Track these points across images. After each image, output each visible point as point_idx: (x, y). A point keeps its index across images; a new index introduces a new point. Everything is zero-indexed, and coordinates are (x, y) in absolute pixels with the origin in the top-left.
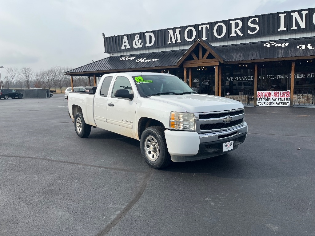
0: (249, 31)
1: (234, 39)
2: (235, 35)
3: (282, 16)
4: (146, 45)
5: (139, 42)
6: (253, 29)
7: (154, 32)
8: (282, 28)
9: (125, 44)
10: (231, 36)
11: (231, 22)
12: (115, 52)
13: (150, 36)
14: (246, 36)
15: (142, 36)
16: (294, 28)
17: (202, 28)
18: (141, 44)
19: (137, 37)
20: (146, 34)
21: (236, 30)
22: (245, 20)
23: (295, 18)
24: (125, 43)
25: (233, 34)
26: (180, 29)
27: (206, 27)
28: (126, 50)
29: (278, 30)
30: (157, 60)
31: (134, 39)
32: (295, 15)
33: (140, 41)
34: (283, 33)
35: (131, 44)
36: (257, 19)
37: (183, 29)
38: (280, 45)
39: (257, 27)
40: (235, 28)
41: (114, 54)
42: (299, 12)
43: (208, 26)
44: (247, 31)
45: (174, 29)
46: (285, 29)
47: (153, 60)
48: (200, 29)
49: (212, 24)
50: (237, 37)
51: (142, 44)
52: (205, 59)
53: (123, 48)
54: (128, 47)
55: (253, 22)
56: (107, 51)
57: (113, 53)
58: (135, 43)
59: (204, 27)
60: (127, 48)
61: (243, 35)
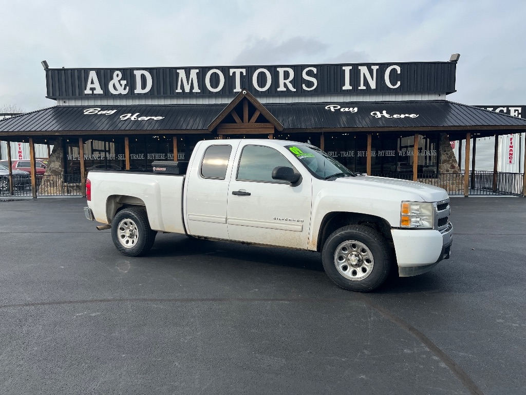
0: (304, 85)
1: (282, 95)
2: (285, 89)
3: (347, 70)
4: (136, 92)
5: (121, 85)
6: (310, 84)
7: (150, 70)
8: (347, 86)
9: (92, 86)
10: (278, 90)
11: (278, 69)
12: (69, 99)
13: (143, 77)
14: (300, 93)
15: (128, 74)
16: (362, 87)
17: (234, 73)
18: (125, 89)
19: (118, 75)
20: (135, 72)
21: (286, 81)
22: (298, 69)
23: (364, 74)
24: (92, 83)
25: (282, 88)
26: (197, 71)
27: (241, 73)
28: (94, 96)
29: (341, 88)
30: (161, 118)
31: (112, 78)
32: (364, 70)
33: (124, 82)
34: (348, 93)
35: (105, 86)
36: (315, 70)
37: (203, 71)
38: (347, 109)
39: (314, 80)
40: (285, 79)
41: (67, 101)
42: (369, 66)
43: (244, 71)
44: (302, 85)
45: (188, 70)
46: (351, 88)
47: (155, 118)
48: (231, 74)
49: (251, 69)
50: (287, 93)
51: (128, 88)
52: (253, 122)
53: (88, 91)
54: (99, 91)
55: (310, 73)
56: (51, 95)
57: (64, 99)
58: (114, 85)
59: (238, 71)
60: (95, 92)
61: (295, 90)
